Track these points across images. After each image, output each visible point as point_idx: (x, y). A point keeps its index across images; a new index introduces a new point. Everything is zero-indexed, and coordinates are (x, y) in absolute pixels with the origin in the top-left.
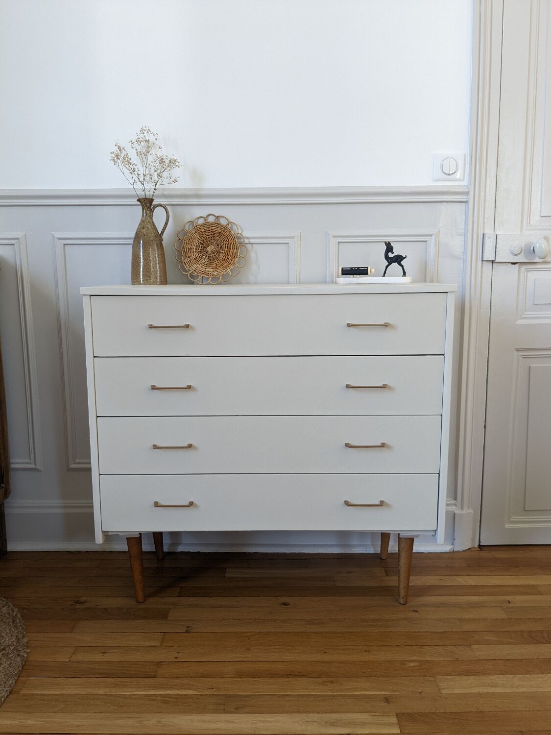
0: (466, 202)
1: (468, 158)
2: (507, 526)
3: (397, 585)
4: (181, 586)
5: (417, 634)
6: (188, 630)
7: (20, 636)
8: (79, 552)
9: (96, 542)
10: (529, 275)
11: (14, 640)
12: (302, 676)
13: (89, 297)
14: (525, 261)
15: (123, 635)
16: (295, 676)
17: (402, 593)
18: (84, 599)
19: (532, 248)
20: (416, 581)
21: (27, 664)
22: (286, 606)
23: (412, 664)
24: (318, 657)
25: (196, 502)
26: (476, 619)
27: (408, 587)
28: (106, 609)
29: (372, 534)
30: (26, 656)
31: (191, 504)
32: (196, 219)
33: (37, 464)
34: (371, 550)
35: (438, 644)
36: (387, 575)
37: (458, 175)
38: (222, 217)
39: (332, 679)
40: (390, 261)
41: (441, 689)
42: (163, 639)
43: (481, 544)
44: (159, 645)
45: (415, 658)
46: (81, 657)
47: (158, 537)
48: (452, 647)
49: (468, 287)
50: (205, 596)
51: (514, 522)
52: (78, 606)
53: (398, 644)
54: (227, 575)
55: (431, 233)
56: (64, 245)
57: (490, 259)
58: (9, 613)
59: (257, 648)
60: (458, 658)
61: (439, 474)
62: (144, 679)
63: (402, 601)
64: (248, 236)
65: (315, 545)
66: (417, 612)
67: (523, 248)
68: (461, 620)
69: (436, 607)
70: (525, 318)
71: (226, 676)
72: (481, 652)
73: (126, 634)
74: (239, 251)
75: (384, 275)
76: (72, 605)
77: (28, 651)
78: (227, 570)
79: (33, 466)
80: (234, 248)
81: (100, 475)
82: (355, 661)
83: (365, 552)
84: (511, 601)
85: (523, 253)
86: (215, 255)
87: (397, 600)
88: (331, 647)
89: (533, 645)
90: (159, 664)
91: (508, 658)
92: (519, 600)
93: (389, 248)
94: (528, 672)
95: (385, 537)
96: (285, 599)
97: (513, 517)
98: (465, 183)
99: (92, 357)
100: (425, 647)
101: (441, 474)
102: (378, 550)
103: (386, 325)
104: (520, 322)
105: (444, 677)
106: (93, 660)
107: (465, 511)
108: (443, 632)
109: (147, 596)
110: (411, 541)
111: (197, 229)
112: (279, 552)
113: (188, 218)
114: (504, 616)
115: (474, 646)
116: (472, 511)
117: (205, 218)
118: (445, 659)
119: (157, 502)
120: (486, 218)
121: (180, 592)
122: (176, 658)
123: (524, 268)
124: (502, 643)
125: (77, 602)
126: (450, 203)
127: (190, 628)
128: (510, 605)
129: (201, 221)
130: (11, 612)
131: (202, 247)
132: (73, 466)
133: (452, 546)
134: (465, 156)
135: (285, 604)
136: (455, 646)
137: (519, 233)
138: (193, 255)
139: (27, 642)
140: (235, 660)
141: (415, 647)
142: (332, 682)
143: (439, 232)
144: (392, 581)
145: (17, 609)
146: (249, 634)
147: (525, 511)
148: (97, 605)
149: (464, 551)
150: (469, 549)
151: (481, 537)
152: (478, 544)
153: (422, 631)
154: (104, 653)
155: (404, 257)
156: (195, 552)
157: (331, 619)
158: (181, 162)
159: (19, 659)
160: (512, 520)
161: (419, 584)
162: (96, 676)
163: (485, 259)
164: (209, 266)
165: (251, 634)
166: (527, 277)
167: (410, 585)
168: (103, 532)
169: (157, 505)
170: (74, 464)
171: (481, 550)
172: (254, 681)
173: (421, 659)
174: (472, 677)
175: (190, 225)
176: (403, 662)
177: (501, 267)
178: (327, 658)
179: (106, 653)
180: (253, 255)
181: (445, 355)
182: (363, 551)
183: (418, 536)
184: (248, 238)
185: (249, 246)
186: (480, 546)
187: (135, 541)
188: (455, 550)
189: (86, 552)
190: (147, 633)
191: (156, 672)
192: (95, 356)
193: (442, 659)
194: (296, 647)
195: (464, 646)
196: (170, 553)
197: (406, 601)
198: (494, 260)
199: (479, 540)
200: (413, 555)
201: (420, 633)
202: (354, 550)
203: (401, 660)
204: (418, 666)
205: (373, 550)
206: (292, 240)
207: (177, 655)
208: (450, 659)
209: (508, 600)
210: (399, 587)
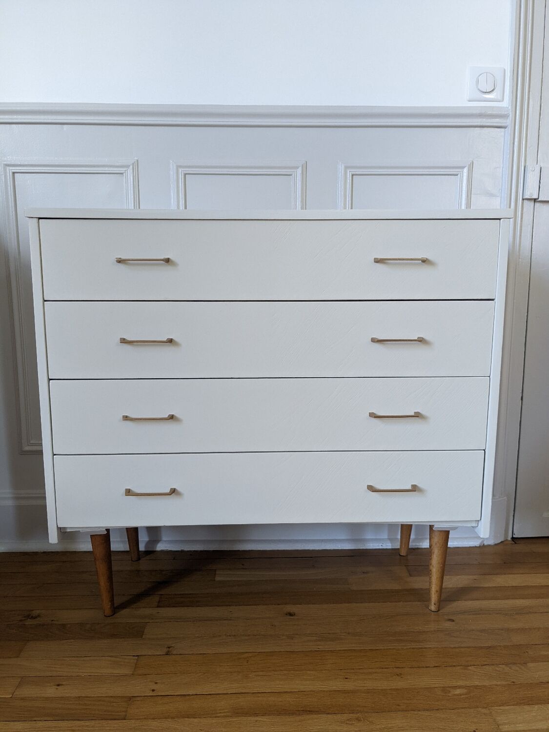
0: (505, 127)
1: (508, 74)
2: (545, 515)
3: (427, 588)
4: (160, 593)
5: (457, 650)
6: (168, 651)
8: (36, 553)
9: (50, 542)
12: (320, 712)
13: (36, 220)
15: (84, 660)
16: (311, 712)
17: (434, 597)
18: (38, 612)
20: (453, 582)
22: (292, 617)
23: (458, 692)
24: (338, 685)
25: (179, 488)
26: (526, 629)
27: (441, 589)
28: (64, 626)
29: (391, 526)
31: (173, 491)
34: (388, 546)
35: (486, 663)
36: (411, 575)
37: (496, 95)
39: (359, 715)
41: (500, 725)
42: (136, 664)
43: (514, 536)
44: (131, 673)
45: (460, 683)
46: (28, 691)
47: (133, 533)
48: (504, 666)
50: (191, 606)
52: (29, 622)
53: (436, 665)
54: (218, 579)
55: (463, 165)
56: (14, 173)
57: (532, 197)
59: (261, 673)
60: (513, 681)
61: (484, 450)
62: (111, 722)
63: (433, 608)
66: (453, 621)
68: (508, 630)
69: (476, 614)
73: (88, 658)
76: (21, 621)
78: (217, 573)
81: (55, 455)
82: (385, 690)
83: (381, 547)
87: (427, 607)
88: (353, 671)
90: (130, 699)
95: (406, 529)
96: (290, 608)
98: (504, 104)
99: (42, 301)
100: (470, 668)
101: (486, 451)
102: (397, 545)
103: (424, 261)
105: (502, 708)
106: (43, 695)
107: (498, 499)
108: (490, 647)
109: (115, 609)
110: (446, 534)
112: (280, 549)
115: (531, 665)
116: (505, 498)
118: (499, 683)
119: (129, 489)
120: (528, 147)
121: (159, 602)
122: (153, 690)
125: (27, 617)
126: (485, 129)
127: (171, 649)
132: (27, 448)
133: (483, 540)
134: (505, 71)
135: (291, 614)
136: (506, 664)
140: (230, 691)
141: (458, 668)
142: (358, 720)
143: (473, 163)
144: (417, 583)
146: (246, 655)
148: (52, 621)
149: (496, 545)
150: (502, 542)
151: (515, 528)
152: (511, 536)
153: (463, 646)
154: (58, 685)
156: (178, 551)
157: (349, 633)
161: (451, 586)
162: (46, 719)
163: (526, 197)
165: (250, 655)
167: (444, 587)
168: (60, 530)
169: (128, 492)
170: (28, 445)
171: (516, 543)
172: (256, 721)
173: (468, 683)
176: (445, 690)
177: (545, 207)
178: (349, 686)
179: (62, 685)
181: (496, 300)
182: (378, 546)
183: (455, 528)
186: (513, 538)
187: (103, 538)
188: (486, 544)
190: (116, 657)
191: (126, 711)
192: (45, 299)
193: (495, 682)
194: (309, 672)
195: (518, 665)
196: (148, 553)
197: (439, 608)
198: (537, 197)
199: (513, 531)
200: (448, 550)
201: (461, 649)
202: (369, 545)
203: (442, 686)
204: (465, 694)
205: (390, 544)
206: (295, 171)
207: (155, 687)
208: (504, 683)
210: (429, 590)
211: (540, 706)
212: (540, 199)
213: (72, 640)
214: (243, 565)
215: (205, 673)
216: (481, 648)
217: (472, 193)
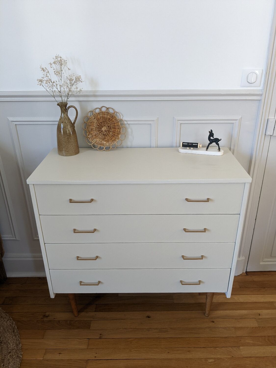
0: (260, 100)
1: (264, 73)
2: (261, 263)
4: (96, 303)
5: (213, 339)
6: (100, 337)
7: (18, 343)
9: (51, 298)
11: (15, 345)
13: (33, 185)
15: (68, 341)
17: (208, 309)
18: (48, 313)
21: (22, 361)
22: (149, 319)
23: (211, 361)
24: (165, 356)
25: (101, 281)
26: (243, 328)
28: (59, 321)
30: (21, 357)
32: (95, 109)
33: (16, 238)
35: (223, 346)
36: (199, 295)
37: (257, 83)
38: (110, 108)
40: (211, 141)
42: (88, 343)
43: (247, 271)
44: (87, 348)
45: (212, 356)
46: (49, 356)
49: (255, 150)
51: (265, 261)
52: (45, 319)
53: (204, 347)
55: (237, 118)
56: (16, 125)
57: (270, 135)
58: (11, 325)
59: (136, 349)
60: (233, 356)
61: (231, 269)
63: (206, 315)
64: (126, 120)
66: (214, 322)
68: (235, 328)
69: (224, 319)
74: (121, 130)
75: (207, 150)
76: (42, 318)
77: (22, 353)
80: (118, 128)
81: (50, 269)
82: (183, 359)
84: (260, 314)
86: (107, 133)
87: (204, 314)
88: (171, 349)
90: (87, 361)
91: (257, 356)
92: (265, 313)
93: (211, 134)
96: (148, 313)
97: (265, 259)
98: (261, 88)
99: (38, 215)
100: (217, 348)
103: (208, 199)
106: (55, 359)
107: (241, 259)
108: (226, 337)
109: (79, 311)
111: (96, 116)
113: (90, 109)
114: (256, 325)
115: (241, 348)
117: (100, 109)
118: (227, 357)
119: (81, 281)
120: (270, 110)
121: (95, 309)
122: (95, 357)
124: (254, 345)
125: (45, 316)
127: (101, 335)
129: (97, 111)
130: (12, 324)
131: (99, 128)
132: (35, 238)
135: (149, 317)
136: (231, 347)
138: (94, 133)
139: (21, 346)
140: (124, 358)
141: (212, 348)
145: (15, 322)
146: (130, 340)
148: (54, 318)
149: (238, 276)
151: (248, 268)
152: (245, 271)
153: (216, 336)
154: (60, 354)
155: (220, 139)
157: (171, 328)
158: (83, 78)
159: (18, 360)
160: (264, 260)
163: (267, 135)
164: (104, 139)
165: (132, 340)
171: (247, 275)
173: (215, 356)
175: (91, 113)
176: (206, 359)
178: (170, 356)
179: (61, 353)
180: (129, 130)
181: (241, 214)
184: (126, 121)
185: (127, 126)
190: (80, 339)
191: (86, 367)
192: (40, 214)
193: (225, 357)
194: (154, 349)
195: (236, 347)
198: (272, 134)
201: (215, 338)
203: (205, 357)
204: (214, 362)
207: (96, 355)
208: (229, 357)
209: (259, 313)
210: (205, 303)
213: (63, 330)
215: (115, 349)
216: (223, 338)
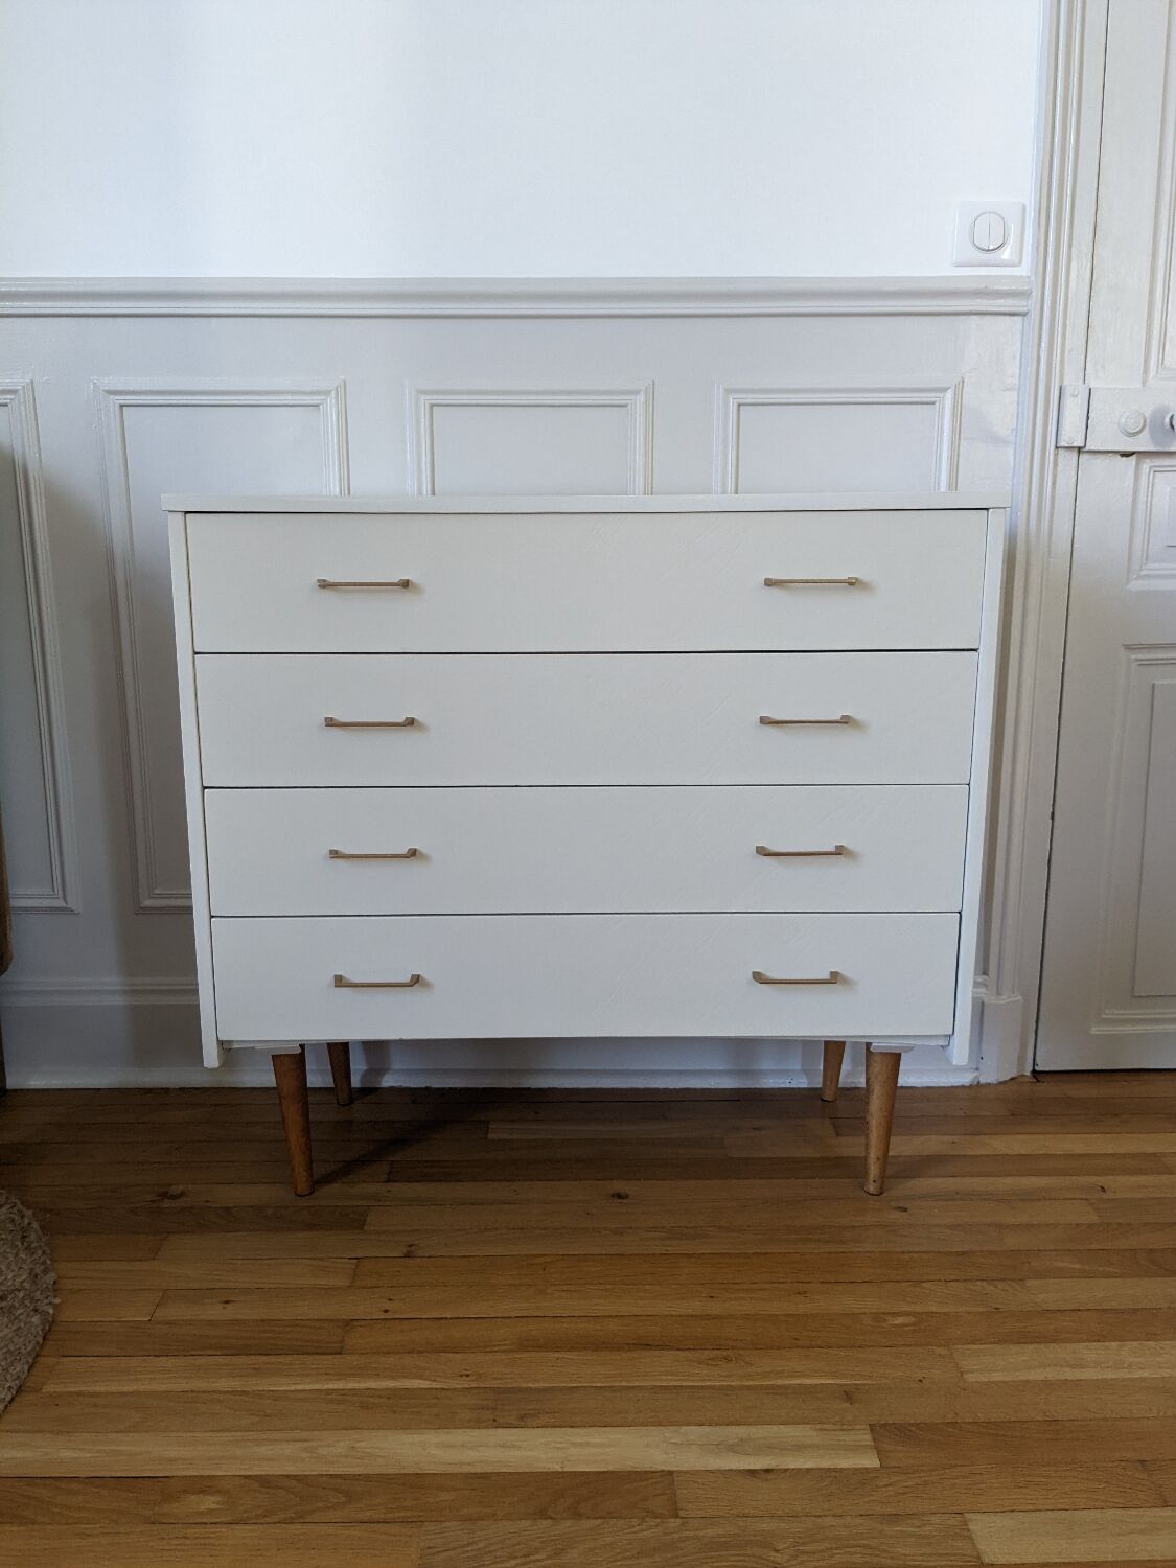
0: (1023, 314)
1: (1031, 215)
2: (1094, 1030)
3: (863, 1154)
4: (390, 1159)
5: (907, 1257)
6: (408, 1252)
7: (38, 1270)
8: (166, 1091)
9: (205, 1065)
10: (1157, 480)
11: (23, 1278)
12: (663, 1347)
13: (180, 516)
14: (1152, 449)
15: (266, 1264)
16: (648, 1346)
17: (873, 1170)
18: (181, 1188)
19: (1167, 420)
20: (905, 1146)
21: (54, 1328)
22: (624, 1201)
23: (900, 1321)
24: (695, 1306)
25: (426, 975)
26: (1033, 1225)
27: (885, 1158)
28: (228, 1209)
29: (806, 1044)
30: (51, 1311)
31: (416, 980)
33: (69, 898)
34: (802, 1083)
35: (953, 1278)
36: (838, 1134)
37: (1006, 254)
39: (728, 1352)
41: (966, 1372)
42: (355, 1270)
43: (1037, 1068)
44: (348, 1284)
45: (906, 1308)
46: (176, 1311)
47: (339, 1052)
48: (984, 1284)
49: (1023, 507)
50: (444, 1181)
51: (1109, 1022)
52: (167, 1204)
53: (869, 1279)
54: (491, 1136)
55: (945, 385)
56: (122, 406)
57: (1075, 445)
58: (13, 1221)
59: (565, 1287)
60: (997, 1306)
61: (960, 913)
62: (317, 1357)
63: (872, 1188)
65: (681, 1073)
66: (905, 1210)
67: (1148, 421)
68: (1000, 1227)
69: (947, 1200)
70: (1147, 576)
71: (496, 1349)
72: (1048, 1294)
73: (272, 1261)
76: (153, 1201)
77: (57, 1301)
78: (490, 1126)
79: (60, 903)
81: (213, 917)
82: (776, 1316)
83: (788, 1086)
84: (1106, 1188)
85: (1147, 430)
87: (862, 1187)
88: (724, 1286)
89: (1159, 1279)
90: (348, 1324)
91: (1106, 1306)
92: (1122, 1185)
94: (1151, 1336)
95: (833, 1050)
96: (619, 1186)
97: (1107, 1011)
98: (1023, 270)
99: (191, 653)
100: (924, 1284)
101: (963, 914)
102: (818, 1083)
103: (852, 583)
104: (1136, 585)
105: (969, 1347)
106: (202, 1317)
107: (1004, 999)
108: (964, 1253)
109: (316, 1183)
110: (895, 1059)
112: (603, 1087)
114: (1094, 1218)
115: (1029, 1283)
116: (1020, 998)
118: (971, 1309)
119: (341, 976)
120: (1067, 351)
121: (389, 1174)
122: (386, 1311)
123: (1147, 464)
124: (1089, 1277)
125: (164, 1195)
126: (988, 317)
127: (413, 1248)
128: (1105, 1196)
130: (16, 1218)
132: (148, 903)
133: (976, 1074)
134: (1024, 209)
135: (620, 1196)
136: (990, 1281)
137: (1140, 386)
139: (55, 1283)
140: (513, 1314)
141: (904, 1284)
142: (727, 1359)
143: (963, 382)
144: (848, 1147)
145: (31, 1212)
146: (541, 1260)
147: (1134, 997)
148: (207, 1202)
149: (1001, 1083)
150: (1012, 1079)
151: (1038, 1053)
152: (1031, 1069)
153: (917, 1250)
154: (227, 1302)
156: (421, 1089)
157: (720, 1228)
159: (36, 1320)
160: (1105, 1017)
161: (907, 1153)
162: (210, 1352)
163: (1063, 444)
165: (548, 1259)
166: (1153, 485)
167: (890, 1154)
168: (221, 1043)
169: (339, 982)
170: (151, 898)
171: (1038, 1081)
172: (558, 1358)
173: (919, 1308)
174: (1031, 1347)
176: (878, 1317)
177: (1098, 461)
178: (715, 1308)
179: (232, 1302)
181: (980, 650)
182: (783, 1083)
183: (910, 1049)
186: (1034, 1072)
187: (292, 1062)
188: (983, 1080)
189: (180, 1089)
190: (320, 1259)
191: (342, 1342)
192: (197, 650)
193: (965, 1308)
194: (648, 1287)
195: (1009, 1282)
196: (365, 1091)
197: (881, 1188)
198: (1082, 445)
199: (1034, 1060)
200: (899, 1092)
201: (915, 1255)
202: (765, 1081)
203: (875, 1311)
204: (913, 1325)
205: (806, 1081)
206: (633, 398)
207: (388, 1306)
208: (981, 1309)
209: (1100, 1184)
210: (865, 1158)
211: (1036, 1346)
212: (1087, 448)
213: (245, 1233)
214: (536, 1113)
215: (471, 1286)
216: (950, 1254)
217: (962, 437)
